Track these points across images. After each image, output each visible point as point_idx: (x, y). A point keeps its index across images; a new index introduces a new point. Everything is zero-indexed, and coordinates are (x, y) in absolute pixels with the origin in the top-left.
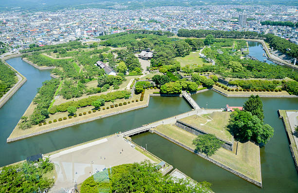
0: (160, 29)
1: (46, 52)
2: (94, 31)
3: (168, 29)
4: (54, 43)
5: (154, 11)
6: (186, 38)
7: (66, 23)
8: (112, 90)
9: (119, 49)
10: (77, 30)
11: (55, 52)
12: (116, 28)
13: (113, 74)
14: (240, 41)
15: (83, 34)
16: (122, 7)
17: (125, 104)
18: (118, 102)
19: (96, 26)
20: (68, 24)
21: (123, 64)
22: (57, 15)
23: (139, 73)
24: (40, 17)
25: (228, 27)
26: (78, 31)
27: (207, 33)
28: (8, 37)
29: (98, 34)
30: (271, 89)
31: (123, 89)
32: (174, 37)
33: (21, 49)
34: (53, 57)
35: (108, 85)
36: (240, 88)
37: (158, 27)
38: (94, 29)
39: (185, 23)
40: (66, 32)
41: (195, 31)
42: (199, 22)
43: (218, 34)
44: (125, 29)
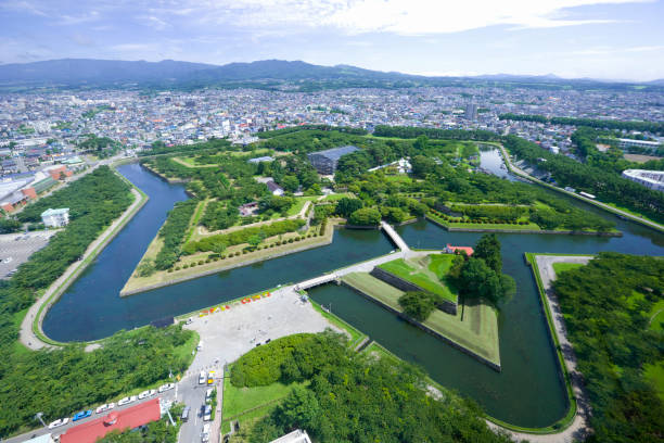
0: (348, 123)
1: (178, 155)
2: (250, 125)
3: (361, 124)
4: (190, 142)
5: (339, 95)
6: (387, 139)
7: (208, 110)
8: (276, 219)
9: (288, 153)
10: (224, 123)
11: (191, 156)
12: (284, 121)
13: (278, 193)
14: (466, 144)
15: (233, 128)
16: (292, 88)
17: (297, 240)
18: (287, 236)
19: (253, 116)
20: (211, 112)
21: (294, 178)
22: (194, 97)
23: (318, 193)
24: (168, 100)
25: (450, 123)
26: (226, 123)
27: (418, 132)
28: (118, 131)
29: (256, 130)
30: (511, 219)
31: (294, 217)
32: (369, 136)
33: (139, 149)
34: (189, 163)
35: (271, 211)
36: (466, 218)
37: (346, 122)
38: (249, 121)
39: (384, 114)
40: (207, 125)
41: (398, 129)
42: (406, 113)
43: (434, 133)
44: (295, 122)
